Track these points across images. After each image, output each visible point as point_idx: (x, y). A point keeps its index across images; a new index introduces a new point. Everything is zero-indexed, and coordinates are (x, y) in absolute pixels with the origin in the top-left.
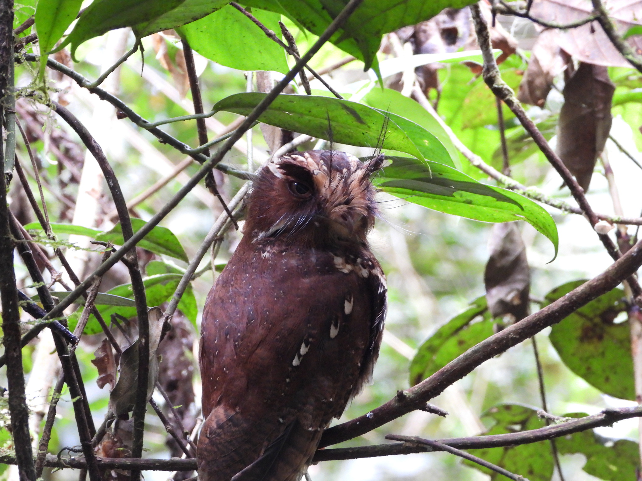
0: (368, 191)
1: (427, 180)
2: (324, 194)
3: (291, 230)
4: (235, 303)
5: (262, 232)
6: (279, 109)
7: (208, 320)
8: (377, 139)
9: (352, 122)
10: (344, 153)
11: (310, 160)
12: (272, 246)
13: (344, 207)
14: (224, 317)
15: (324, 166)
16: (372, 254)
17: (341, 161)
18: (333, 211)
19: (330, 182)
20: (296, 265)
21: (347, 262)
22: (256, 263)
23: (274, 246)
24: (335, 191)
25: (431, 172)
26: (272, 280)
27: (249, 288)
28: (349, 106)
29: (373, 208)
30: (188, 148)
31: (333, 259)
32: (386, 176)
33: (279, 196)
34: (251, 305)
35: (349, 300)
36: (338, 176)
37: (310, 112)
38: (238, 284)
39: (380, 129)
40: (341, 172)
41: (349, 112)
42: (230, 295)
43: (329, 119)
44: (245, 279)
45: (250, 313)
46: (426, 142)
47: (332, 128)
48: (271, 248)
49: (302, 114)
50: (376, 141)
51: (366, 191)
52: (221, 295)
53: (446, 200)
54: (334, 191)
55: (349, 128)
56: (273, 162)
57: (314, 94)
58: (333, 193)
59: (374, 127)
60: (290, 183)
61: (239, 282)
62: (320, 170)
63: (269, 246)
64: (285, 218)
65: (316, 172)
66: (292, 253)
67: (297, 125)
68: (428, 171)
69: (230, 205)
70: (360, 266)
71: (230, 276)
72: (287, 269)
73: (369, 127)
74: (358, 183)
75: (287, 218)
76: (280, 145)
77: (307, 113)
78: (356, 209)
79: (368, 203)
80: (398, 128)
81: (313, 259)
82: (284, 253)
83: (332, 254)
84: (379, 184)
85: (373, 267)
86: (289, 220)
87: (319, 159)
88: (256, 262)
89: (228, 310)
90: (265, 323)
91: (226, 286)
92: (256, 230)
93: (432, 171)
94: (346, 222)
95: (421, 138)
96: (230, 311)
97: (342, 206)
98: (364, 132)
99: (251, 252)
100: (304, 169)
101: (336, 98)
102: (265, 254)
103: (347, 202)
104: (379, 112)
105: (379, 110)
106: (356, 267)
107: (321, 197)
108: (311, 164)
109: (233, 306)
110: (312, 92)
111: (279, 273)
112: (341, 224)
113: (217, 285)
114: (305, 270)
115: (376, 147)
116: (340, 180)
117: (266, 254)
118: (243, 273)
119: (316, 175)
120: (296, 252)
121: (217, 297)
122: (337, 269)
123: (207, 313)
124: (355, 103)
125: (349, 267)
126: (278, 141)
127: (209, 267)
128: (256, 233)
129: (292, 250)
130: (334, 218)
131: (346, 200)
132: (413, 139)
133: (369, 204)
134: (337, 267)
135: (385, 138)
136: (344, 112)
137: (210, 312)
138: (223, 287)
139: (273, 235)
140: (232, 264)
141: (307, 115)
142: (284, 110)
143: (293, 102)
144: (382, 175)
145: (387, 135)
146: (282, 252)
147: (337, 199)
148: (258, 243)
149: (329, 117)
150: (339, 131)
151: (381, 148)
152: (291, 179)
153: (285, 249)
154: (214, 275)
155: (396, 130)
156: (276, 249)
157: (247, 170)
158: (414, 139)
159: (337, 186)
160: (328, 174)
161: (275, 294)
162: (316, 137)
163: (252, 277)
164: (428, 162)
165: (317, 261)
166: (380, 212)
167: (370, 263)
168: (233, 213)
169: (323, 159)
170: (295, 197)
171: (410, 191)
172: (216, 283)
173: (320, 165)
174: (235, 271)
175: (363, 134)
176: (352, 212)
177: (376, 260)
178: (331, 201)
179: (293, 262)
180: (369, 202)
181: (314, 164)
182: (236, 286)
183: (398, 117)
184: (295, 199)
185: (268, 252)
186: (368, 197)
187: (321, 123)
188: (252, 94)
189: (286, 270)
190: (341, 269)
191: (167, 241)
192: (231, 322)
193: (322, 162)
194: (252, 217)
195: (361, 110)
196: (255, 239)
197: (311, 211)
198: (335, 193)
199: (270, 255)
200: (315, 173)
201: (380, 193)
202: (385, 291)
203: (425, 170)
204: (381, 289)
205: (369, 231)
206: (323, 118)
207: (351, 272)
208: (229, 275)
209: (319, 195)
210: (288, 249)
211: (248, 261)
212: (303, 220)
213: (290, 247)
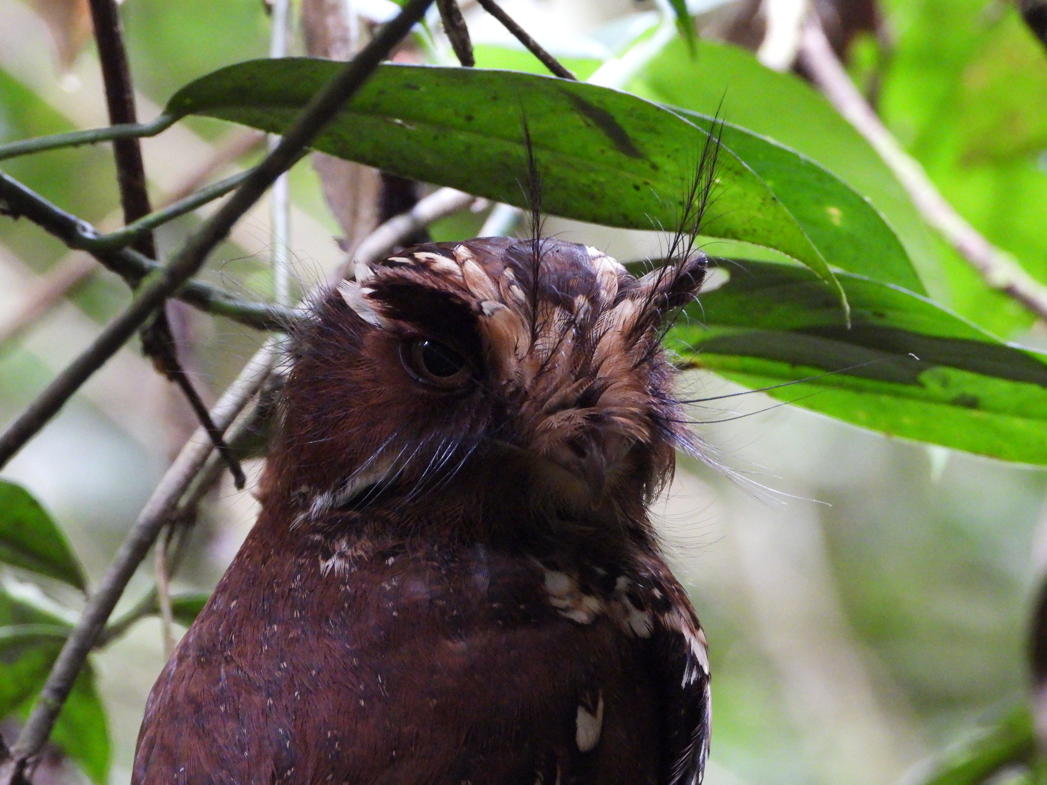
0: (654, 368)
1: (835, 333)
2: (513, 375)
3: (410, 485)
4: (236, 715)
5: (322, 493)
6: (374, 110)
7: (154, 769)
8: (681, 203)
9: (603, 152)
10: (580, 246)
11: (472, 267)
12: (353, 538)
13: (578, 416)
14: (202, 755)
15: (514, 288)
16: (663, 564)
17: (569, 274)
18: (541, 426)
19: (534, 337)
20: (427, 597)
21: (585, 589)
22: (303, 591)
23: (359, 538)
24: (549, 366)
25: (848, 308)
26: (351, 644)
27: (280, 669)
28: (593, 100)
29: (668, 420)
30: (89, 231)
31: (543, 579)
32: (709, 321)
33: (375, 381)
34: (285, 721)
35: (591, 706)
36: (558, 317)
37: (469, 118)
38: (245, 656)
39: (691, 175)
40: (568, 306)
41: (590, 121)
42: (222, 691)
43: (528, 142)
44: (267, 640)
45: (281, 746)
46: (835, 214)
47: (539, 169)
48: (350, 544)
49: (443, 127)
50: (681, 211)
51: (646, 366)
52: (194, 690)
53: (896, 395)
54: (547, 363)
55: (591, 170)
56: (354, 279)
57: (483, 62)
58: (542, 370)
59: (669, 166)
60: (408, 342)
61: (249, 648)
62: (502, 301)
63: (342, 536)
64: (391, 449)
65: (487, 307)
66: (416, 560)
67: (429, 160)
68: (838, 304)
69: (219, 410)
70: (627, 601)
71: (220, 630)
72: (398, 611)
73: (654, 167)
74: (622, 342)
75: (400, 447)
76: (374, 221)
77: (461, 121)
78: (613, 422)
79: (653, 403)
80: (746, 170)
81: (481, 579)
82: (391, 561)
83: (538, 564)
84: (686, 344)
85: (666, 604)
86: (406, 454)
87: (499, 265)
88: (302, 588)
89: (216, 736)
90: (330, 777)
91: (208, 662)
92: (304, 489)
93: (851, 307)
94: (583, 461)
95: (819, 202)
96: (221, 742)
97: (571, 412)
98: (639, 181)
99: (288, 554)
100: (452, 299)
101: (553, 76)
102: (330, 563)
103: (588, 399)
104: (686, 120)
105: (685, 115)
106: (614, 605)
107: (504, 382)
108: (476, 280)
109: (231, 725)
110: (477, 55)
111: (372, 622)
112: (567, 467)
113: (181, 659)
114: (455, 612)
115: (680, 230)
116: (564, 332)
117: (335, 563)
118: (262, 623)
119: (489, 316)
120: (429, 557)
121: (180, 698)
122: (556, 608)
123: (151, 746)
124: (611, 92)
125: (592, 604)
126: (368, 210)
127: (150, 608)
128: (304, 495)
129: (415, 550)
130: (544, 449)
131: (581, 392)
132: (795, 206)
133: (655, 408)
134: (556, 602)
135: (708, 202)
136: (577, 119)
137: (158, 740)
138: (201, 665)
139: (357, 501)
140: (227, 594)
141: (461, 129)
142: (387, 115)
143: (416, 88)
144: (698, 318)
145: (714, 193)
146: (385, 556)
147: (556, 389)
148: (310, 526)
149: (528, 136)
150: (560, 179)
151: (694, 232)
152: (409, 328)
153: (394, 547)
154: (167, 632)
155: (737, 178)
156: (364, 548)
157: (272, 300)
158: (796, 203)
159: (555, 351)
160: (527, 314)
161: (362, 687)
162: (488, 196)
163: (291, 635)
164: (840, 277)
165: (492, 584)
166: (689, 435)
167: (657, 593)
168: (229, 436)
169: (513, 266)
170: (424, 386)
171: (784, 368)
172: (176, 653)
173: (503, 284)
174: (236, 616)
175: (637, 188)
176: (600, 429)
177: (677, 583)
178: (534, 398)
179: (419, 589)
180: (655, 400)
181: (483, 280)
182: (242, 662)
183: (747, 136)
184: (421, 391)
185: (342, 555)
186: (653, 386)
187: (507, 154)
188: (288, 64)
189: (395, 614)
190: (567, 609)
191: (19, 524)
192: (223, 774)
193: (509, 273)
194: (290, 445)
195: (630, 113)
196: (301, 517)
197: (472, 428)
198: (549, 370)
199: (347, 566)
200: (487, 311)
201: (690, 374)
202: (703, 679)
203: (830, 302)
204: (690, 674)
205: (656, 489)
206: (510, 139)
207: (598, 619)
208: (217, 628)
209: (498, 378)
210: (401, 547)
211: (278, 585)
212: (447, 455)
213: (409, 539)
